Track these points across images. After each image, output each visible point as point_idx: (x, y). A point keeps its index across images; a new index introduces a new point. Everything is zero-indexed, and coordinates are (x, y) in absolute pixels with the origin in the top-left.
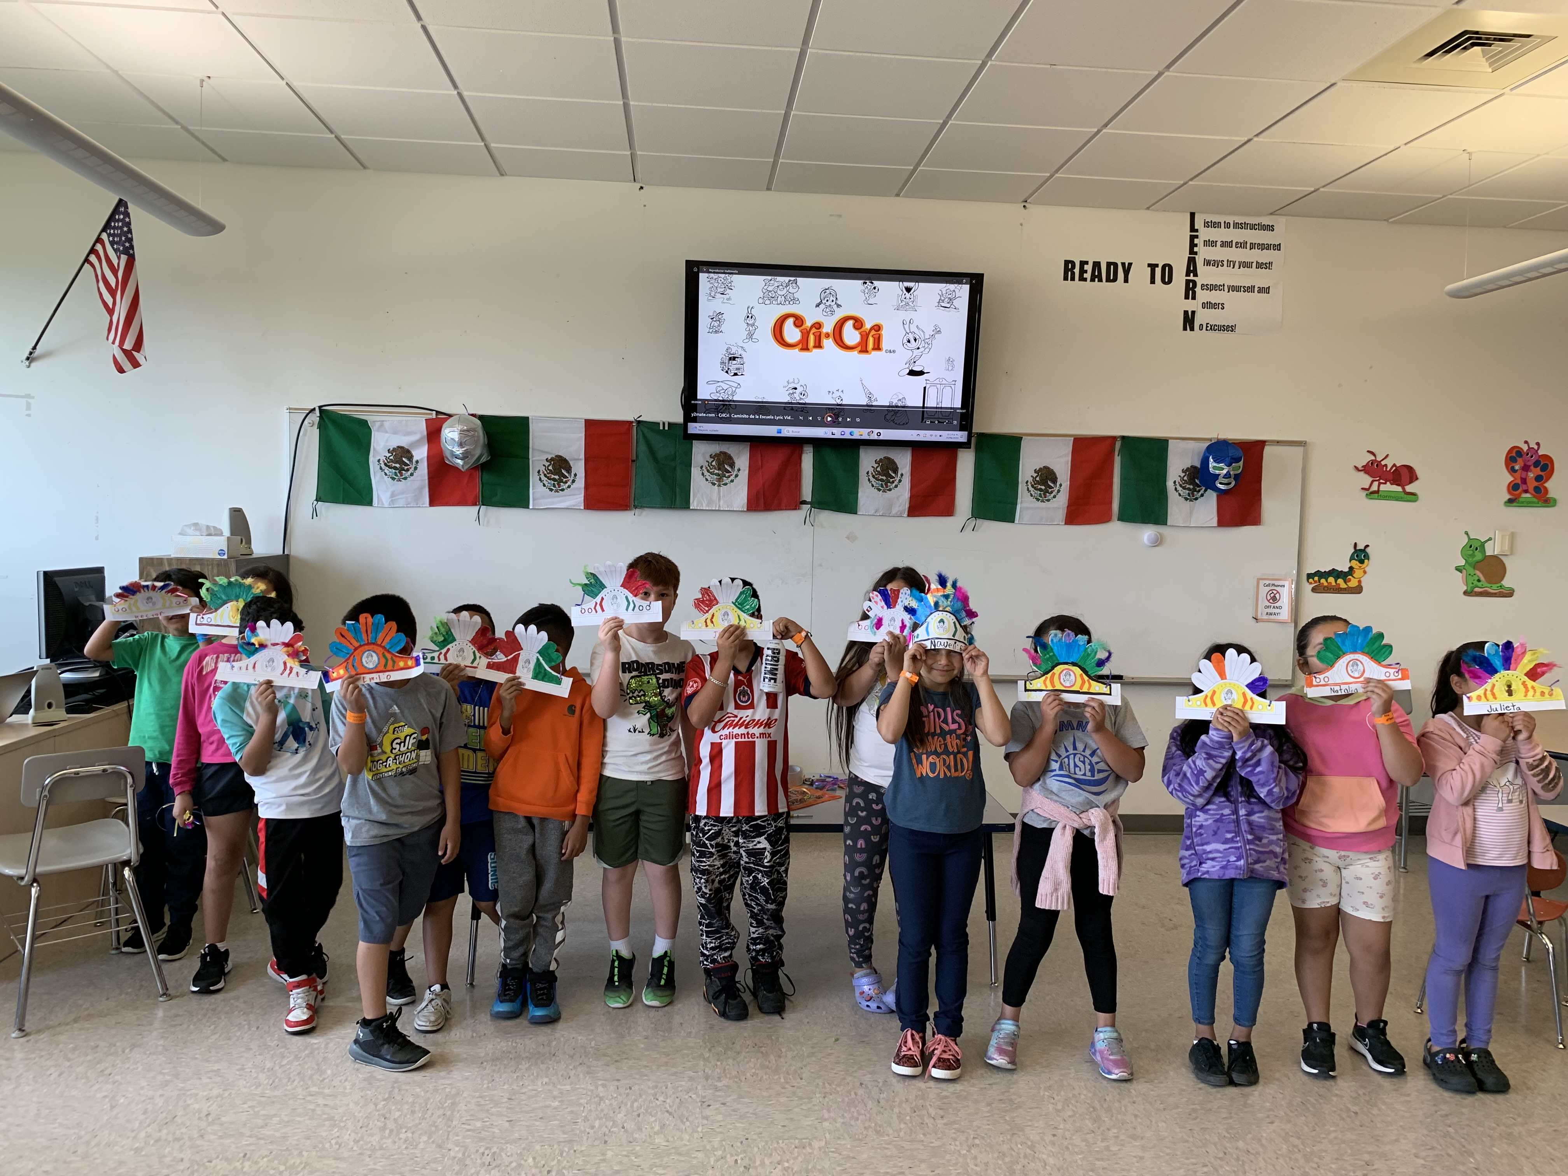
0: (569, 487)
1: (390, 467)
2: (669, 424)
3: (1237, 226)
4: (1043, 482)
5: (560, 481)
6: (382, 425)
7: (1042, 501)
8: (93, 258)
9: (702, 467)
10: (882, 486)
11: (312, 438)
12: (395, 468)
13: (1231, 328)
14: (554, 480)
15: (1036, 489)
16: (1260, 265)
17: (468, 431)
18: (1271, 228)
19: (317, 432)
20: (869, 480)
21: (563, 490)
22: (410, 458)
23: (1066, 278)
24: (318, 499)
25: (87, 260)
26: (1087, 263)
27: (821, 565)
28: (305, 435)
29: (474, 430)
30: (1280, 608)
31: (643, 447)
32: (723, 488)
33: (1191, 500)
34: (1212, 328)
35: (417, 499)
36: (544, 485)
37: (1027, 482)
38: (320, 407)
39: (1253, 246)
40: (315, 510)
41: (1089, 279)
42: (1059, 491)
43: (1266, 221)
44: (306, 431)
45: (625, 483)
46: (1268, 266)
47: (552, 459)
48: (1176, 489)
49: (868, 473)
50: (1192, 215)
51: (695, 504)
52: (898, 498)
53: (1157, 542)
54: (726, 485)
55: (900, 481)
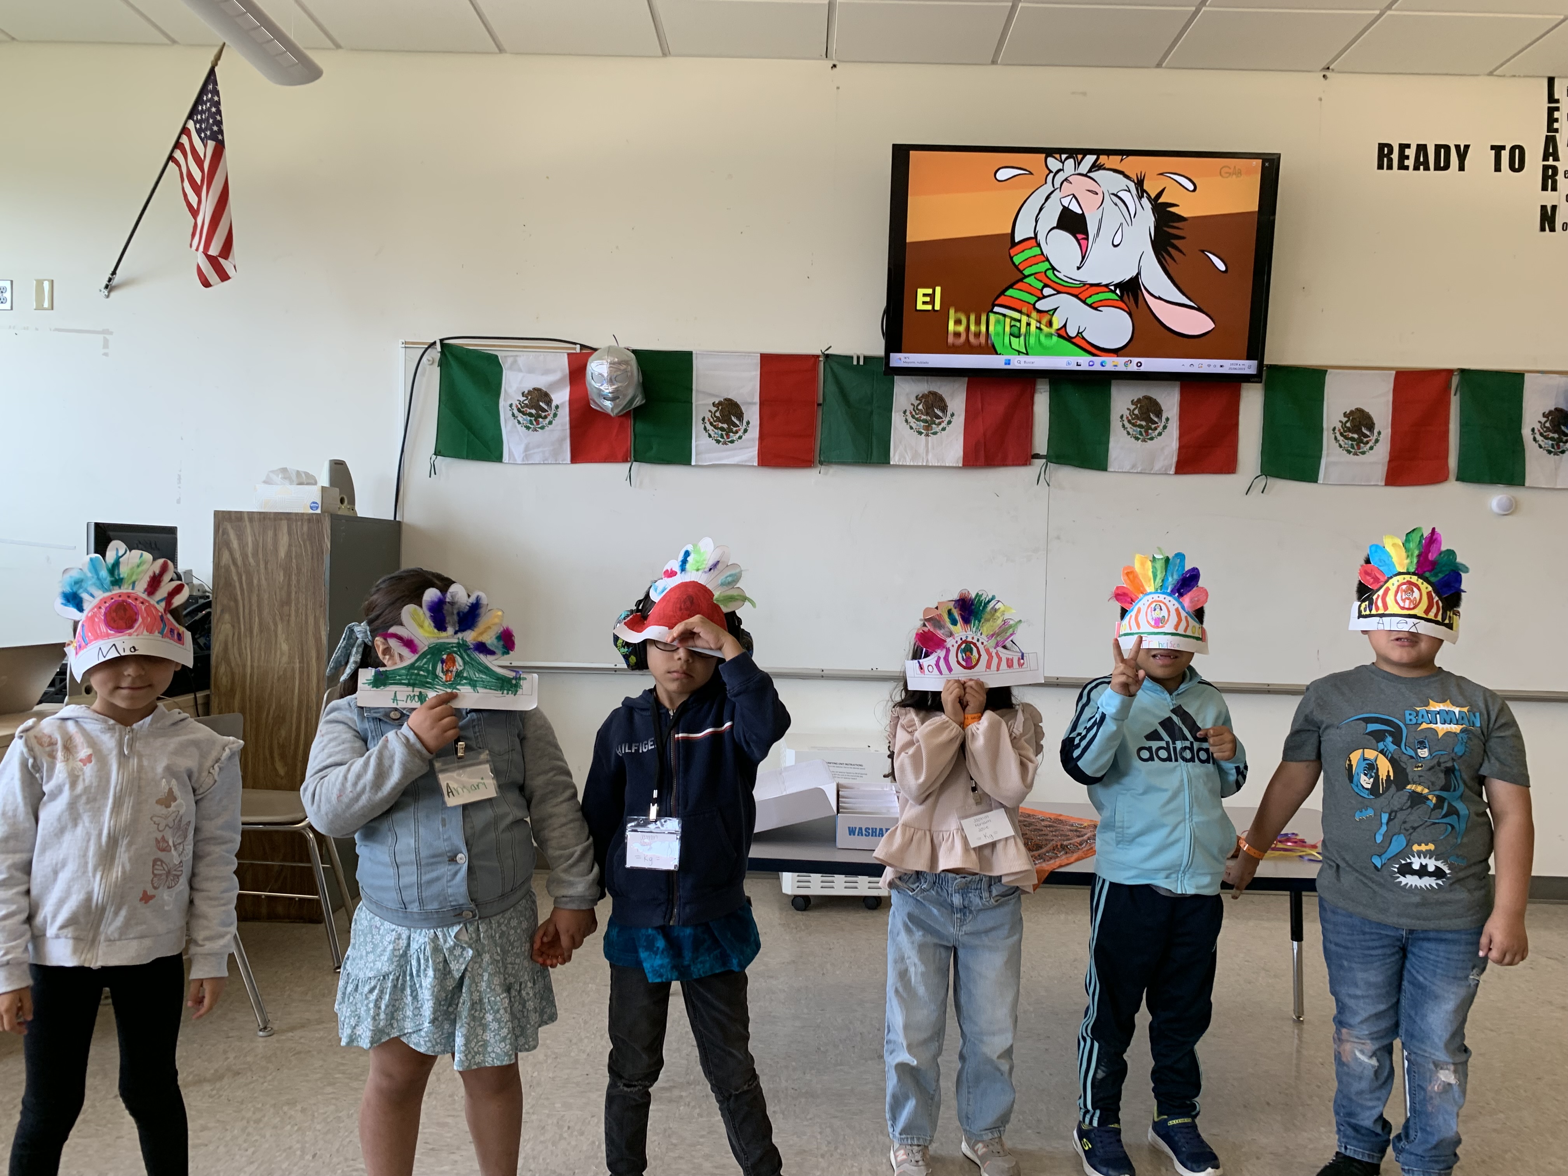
0: (740, 438)
1: (524, 413)
2: (865, 358)
4: (1356, 429)
5: (729, 431)
6: (515, 362)
7: (1355, 454)
8: (178, 155)
9: (905, 412)
10: (1141, 434)
11: (431, 377)
12: (531, 415)
14: (722, 429)
15: (1346, 438)
17: (620, 363)
19: (436, 371)
20: (1123, 426)
21: (732, 442)
22: (549, 402)
23: (1380, 167)
24: (437, 453)
25: (171, 158)
26: (1408, 146)
27: (1058, 538)
28: (423, 374)
29: (627, 363)
31: (832, 388)
32: (932, 438)
35: (556, 453)
36: (710, 436)
37: (1334, 429)
38: (441, 340)
40: (433, 466)
41: (1411, 167)
42: (1377, 441)
44: (425, 369)
45: (808, 431)
47: (720, 403)
48: (1535, 439)
49: (1122, 417)
50: (1551, 81)
51: (897, 458)
52: (1163, 449)
53: (1511, 509)
54: (935, 433)
55: (1165, 427)
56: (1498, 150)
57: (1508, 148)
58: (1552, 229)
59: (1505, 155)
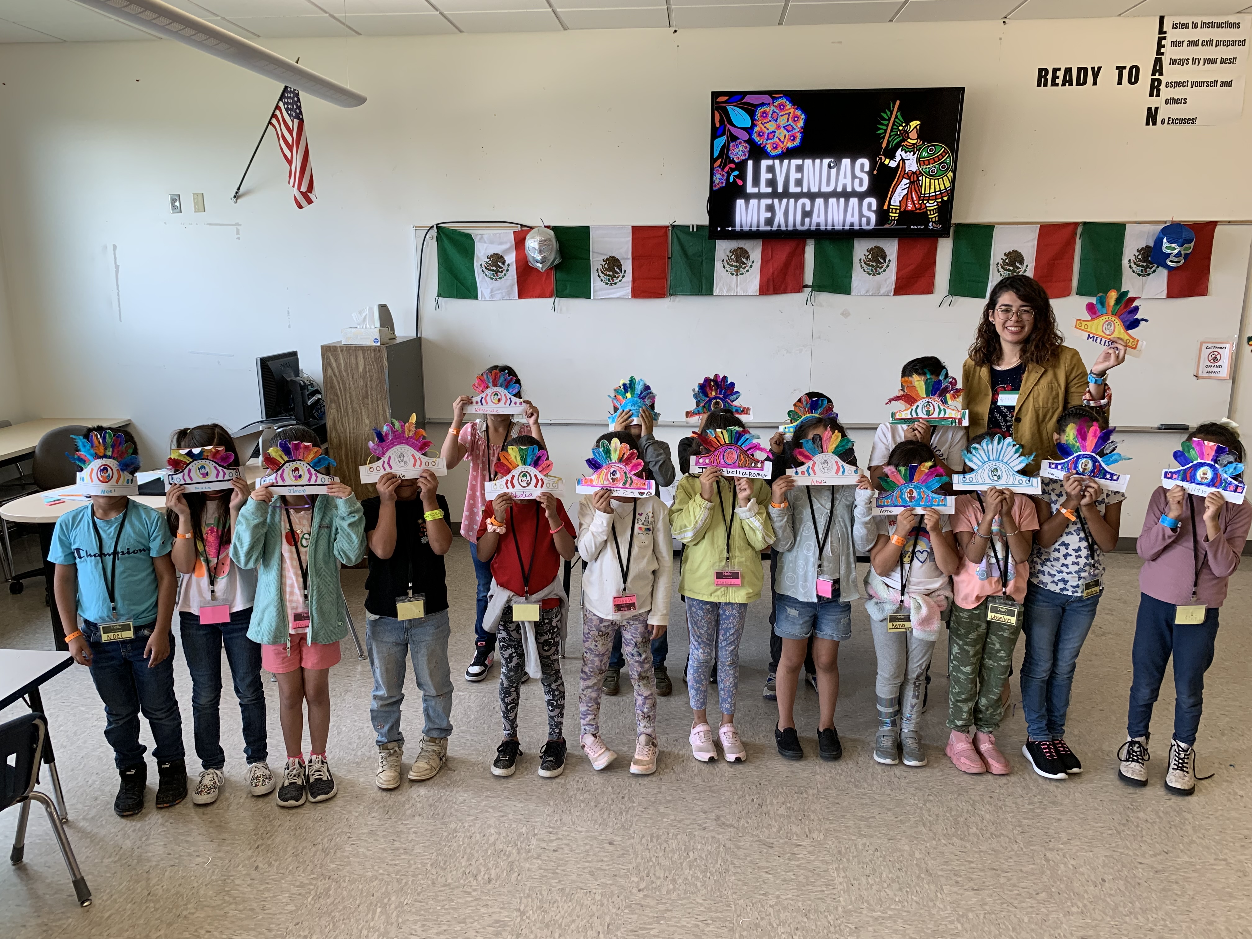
0: (620, 281)
1: (489, 270)
2: (697, 226)
3: (1204, 25)
4: (1012, 263)
5: (613, 277)
6: (482, 237)
8: (274, 121)
9: (723, 261)
10: (872, 270)
11: (432, 248)
12: (493, 270)
13: (1192, 121)
14: (609, 276)
15: (1005, 269)
16: (1224, 61)
17: (545, 241)
18: (1237, 25)
19: (435, 244)
20: (861, 266)
21: (615, 283)
22: (503, 262)
23: (1039, 85)
24: (439, 295)
25: (270, 123)
26: (1059, 69)
27: (819, 337)
28: (427, 246)
29: (550, 240)
30: (1221, 367)
31: (677, 247)
33: (1143, 276)
34: (1174, 121)
35: (509, 294)
36: (602, 280)
37: (998, 264)
38: (437, 225)
39: (1218, 43)
40: (437, 303)
41: (1060, 84)
42: (1025, 271)
43: (1232, 19)
44: (428, 243)
45: (663, 276)
46: (1231, 61)
47: (607, 259)
48: (1130, 267)
49: (860, 260)
50: (1162, 19)
51: (718, 290)
52: (886, 280)
54: (742, 274)
55: (888, 266)
56: (1121, 69)
57: (1128, 68)
58: (1154, 124)
59: (1126, 73)
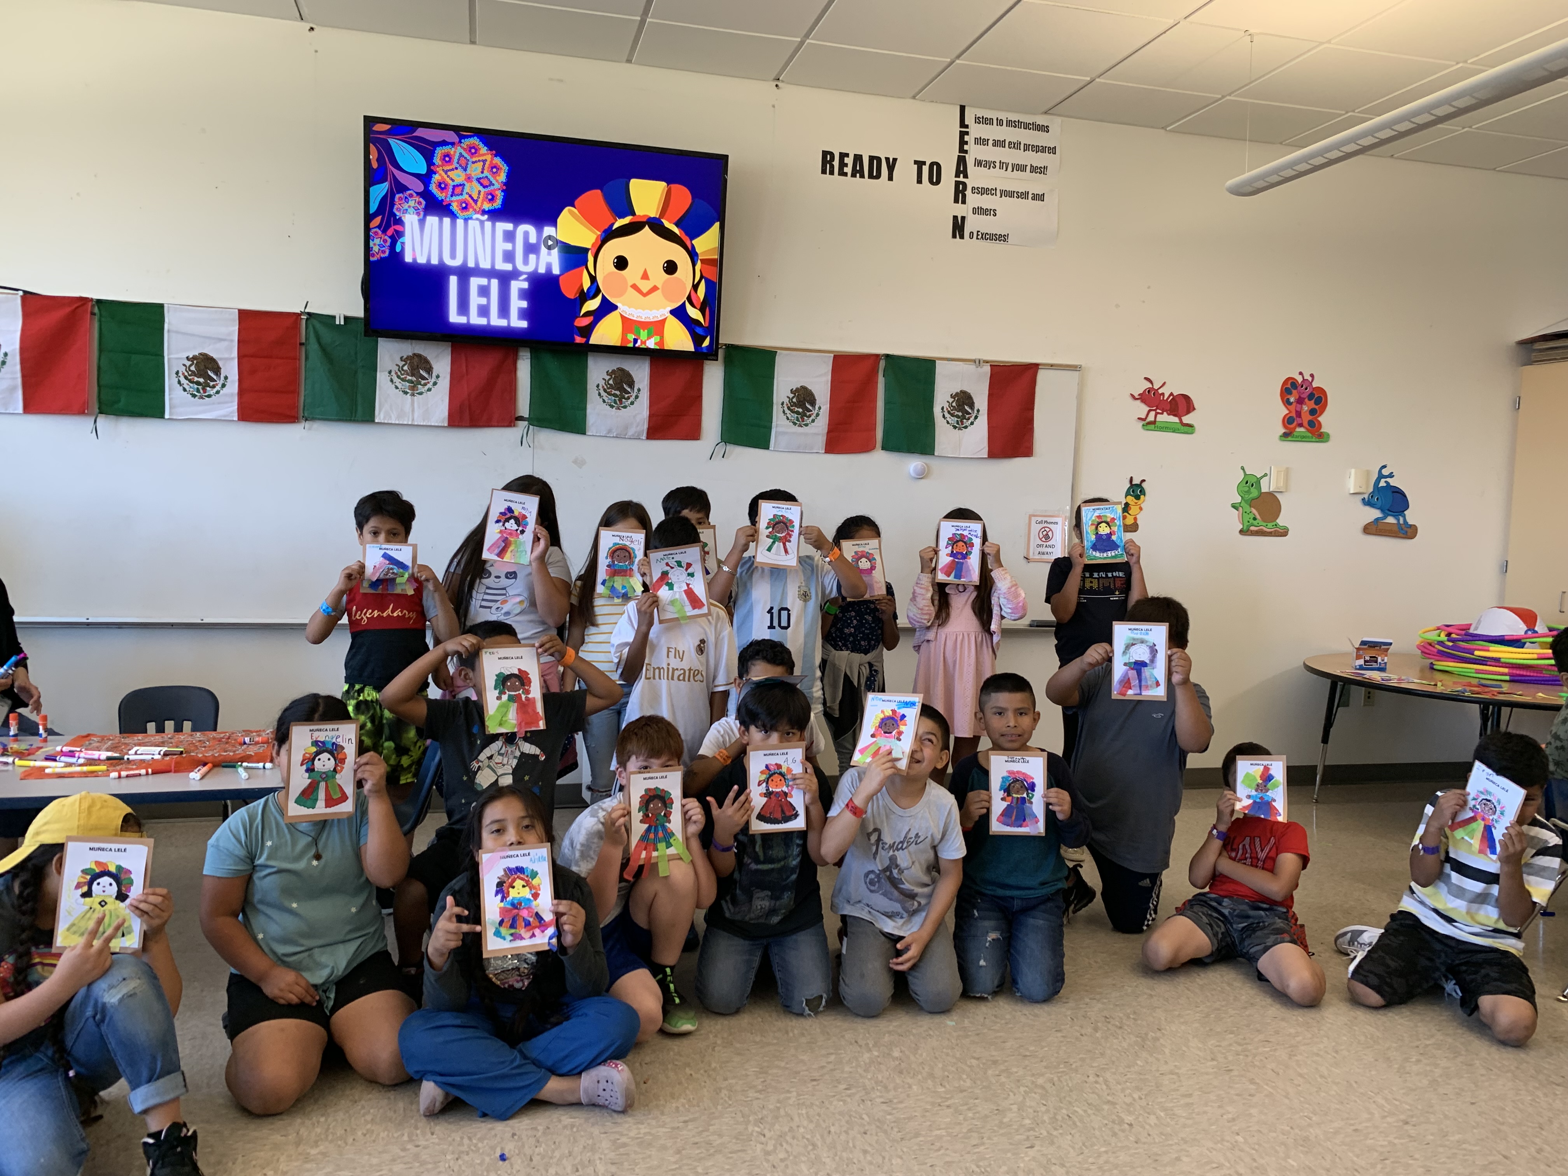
0: (218, 392)
2: (346, 318)
3: (1010, 123)
4: (800, 404)
5: (205, 386)
7: (800, 426)
9: (390, 372)
10: (615, 402)
13: (1002, 238)
14: (198, 383)
15: (792, 411)
16: (1034, 169)
18: (1045, 129)
20: (599, 394)
21: (209, 396)
23: (824, 172)
26: (847, 155)
30: (1053, 546)
31: (314, 346)
32: (417, 398)
33: (960, 429)
34: (984, 236)
35: (6, 403)
36: (185, 390)
37: (783, 404)
39: (1027, 148)
41: (849, 174)
42: (818, 415)
43: (1041, 120)
45: (291, 387)
46: (1042, 170)
47: (194, 358)
48: (943, 416)
49: (598, 386)
50: (962, 109)
51: (382, 415)
52: (634, 417)
53: (922, 475)
54: (421, 393)
55: (637, 397)
56: (920, 164)
57: (928, 164)
58: (962, 237)
59: (925, 169)
